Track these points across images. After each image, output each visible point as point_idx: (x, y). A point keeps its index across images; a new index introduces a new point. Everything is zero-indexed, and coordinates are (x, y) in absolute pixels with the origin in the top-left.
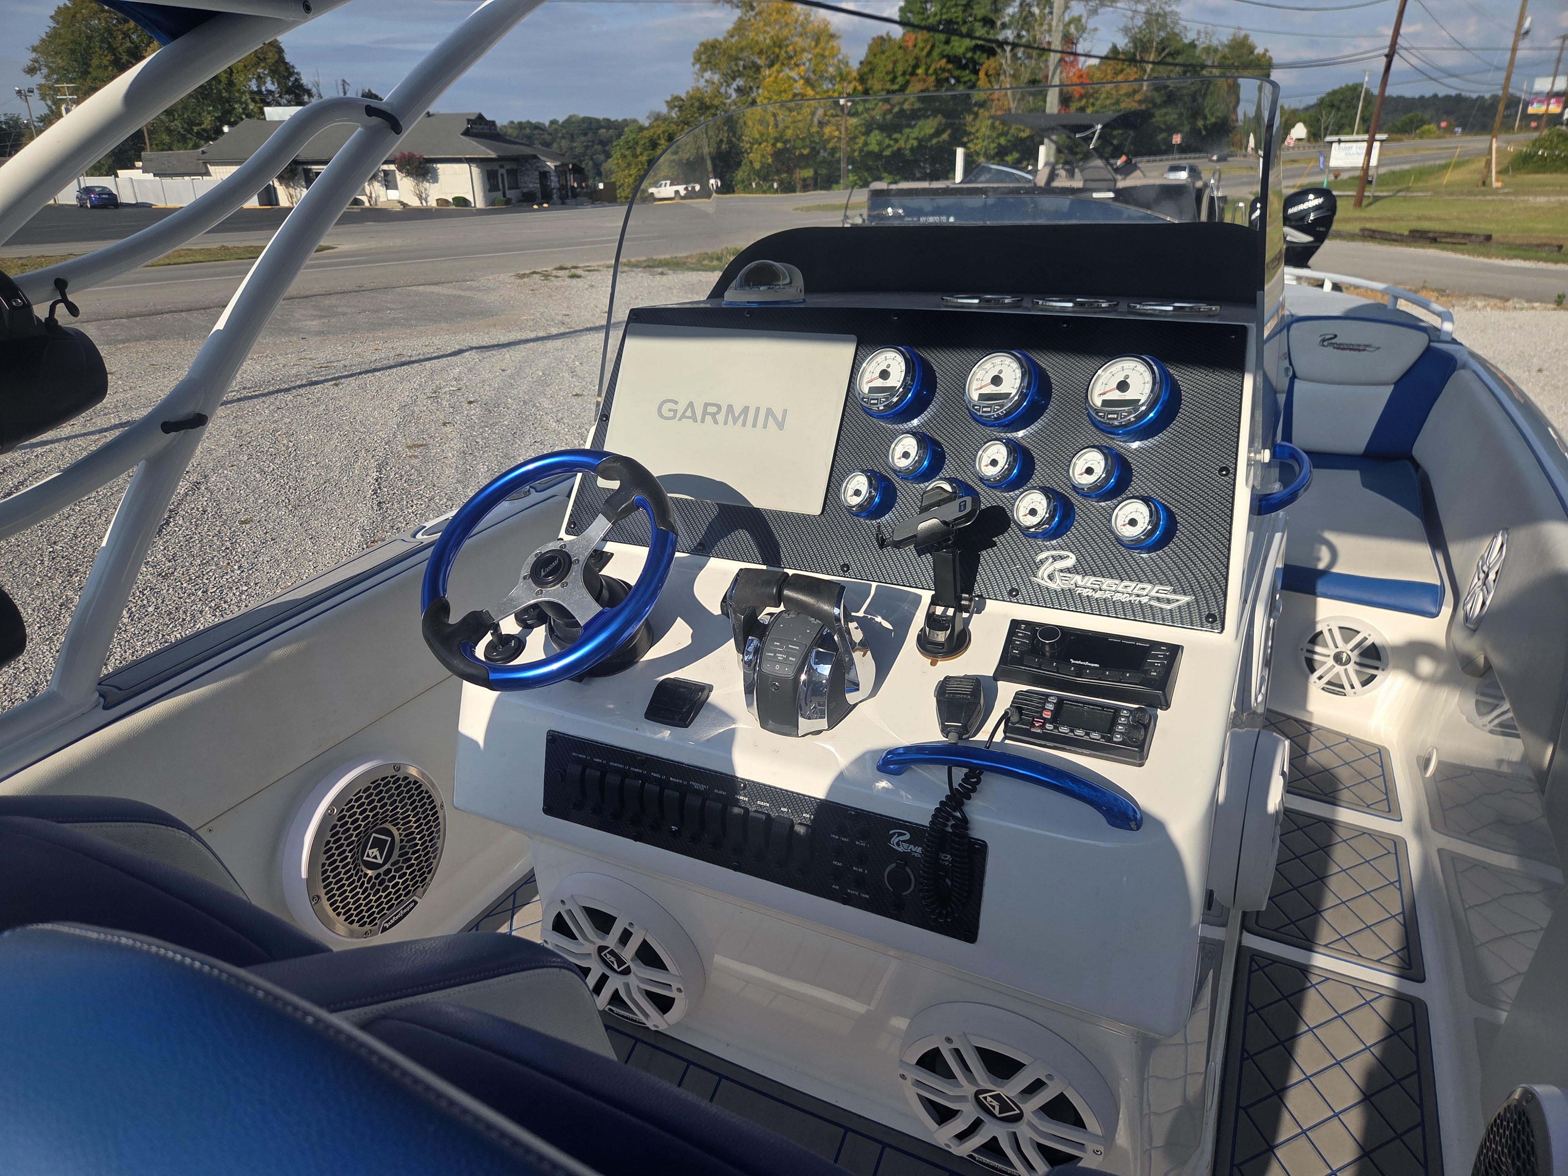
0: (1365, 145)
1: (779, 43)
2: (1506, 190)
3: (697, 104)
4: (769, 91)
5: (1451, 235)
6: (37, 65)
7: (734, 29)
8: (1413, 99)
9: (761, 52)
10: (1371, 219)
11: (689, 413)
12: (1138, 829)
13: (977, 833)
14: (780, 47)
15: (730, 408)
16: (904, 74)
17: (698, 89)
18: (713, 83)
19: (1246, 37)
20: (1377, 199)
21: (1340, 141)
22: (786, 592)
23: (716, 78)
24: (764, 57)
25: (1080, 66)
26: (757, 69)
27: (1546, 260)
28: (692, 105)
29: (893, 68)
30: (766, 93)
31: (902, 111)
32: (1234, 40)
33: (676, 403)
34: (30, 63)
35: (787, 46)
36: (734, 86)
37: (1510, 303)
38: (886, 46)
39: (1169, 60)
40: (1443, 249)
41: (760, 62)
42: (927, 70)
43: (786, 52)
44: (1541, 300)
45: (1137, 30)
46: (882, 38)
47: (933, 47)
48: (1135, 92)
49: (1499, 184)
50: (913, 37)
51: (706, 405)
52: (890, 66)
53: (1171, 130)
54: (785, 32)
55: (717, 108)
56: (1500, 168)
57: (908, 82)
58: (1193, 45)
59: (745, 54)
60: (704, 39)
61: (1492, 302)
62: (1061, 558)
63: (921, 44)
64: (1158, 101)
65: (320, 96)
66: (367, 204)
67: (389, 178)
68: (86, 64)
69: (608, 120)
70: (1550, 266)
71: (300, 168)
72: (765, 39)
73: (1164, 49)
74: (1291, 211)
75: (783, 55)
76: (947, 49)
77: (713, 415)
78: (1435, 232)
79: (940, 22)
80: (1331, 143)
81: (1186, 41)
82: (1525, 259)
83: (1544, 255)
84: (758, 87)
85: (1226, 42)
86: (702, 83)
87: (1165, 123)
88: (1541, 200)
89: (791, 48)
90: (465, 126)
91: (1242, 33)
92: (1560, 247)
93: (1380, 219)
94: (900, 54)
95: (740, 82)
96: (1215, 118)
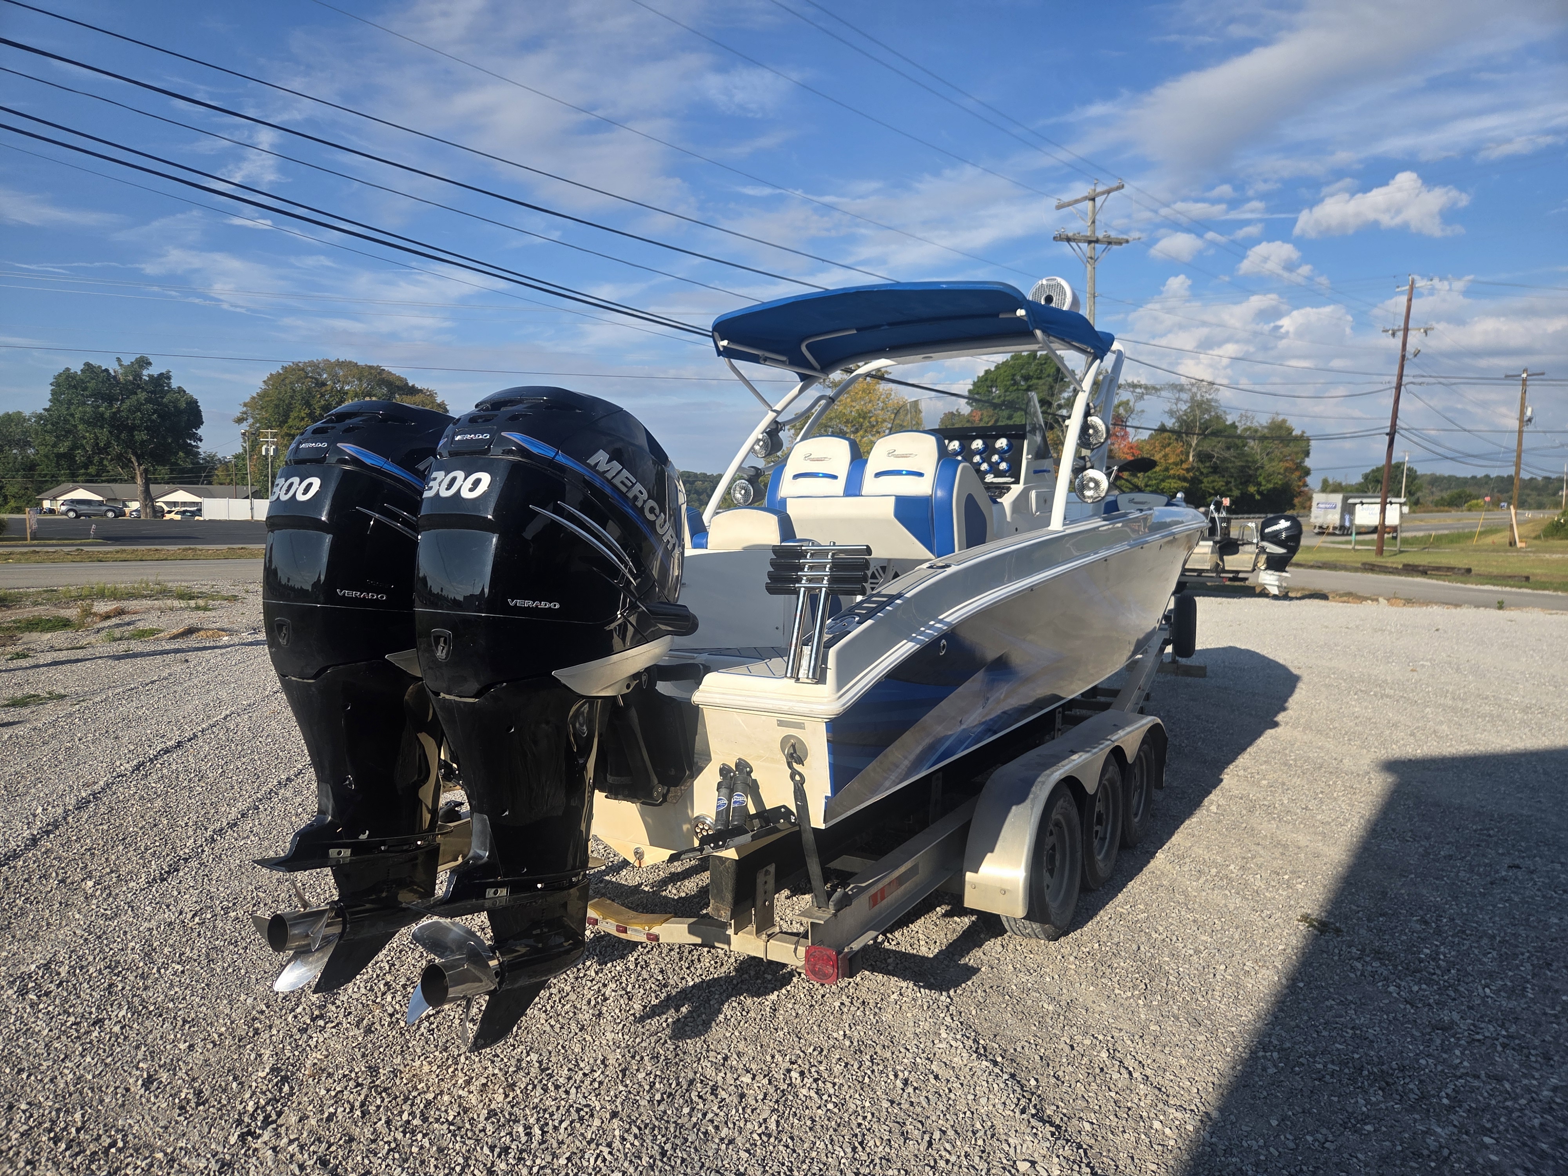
0: (1378, 507)
1: (863, 415)
2: (1529, 549)
5: (1438, 569)
6: (245, 416)
9: (847, 422)
14: (864, 418)
19: (1284, 421)
20: (1402, 552)
21: (1362, 503)
25: (1130, 440)
27: (1513, 586)
32: (1273, 422)
34: (239, 415)
35: (870, 417)
37: (1461, 607)
39: (1213, 436)
40: (1429, 578)
44: (1486, 606)
45: (1181, 413)
48: (1182, 462)
49: (1523, 545)
50: (979, 413)
58: (1234, 426)
59: (834, 423)
61: (1447, 606)
64: (1205, 471)
68: (287, 416)
70: (1513, 589)
73: (1207, 428)
74: (1267, 531)
75: (866, 424)
78: (1424, 566)
79: (1003, 402)
80: (1356, 504)
81: (1228, 423)
82: (1494, 585)
83: (1510, 583)
85: (1265, 424)
87: (1213, 488)
88: (1553, 556)
89: (873, 419)
91: (1280, 418)
92: (1528, 579)
96: (1271, 486)
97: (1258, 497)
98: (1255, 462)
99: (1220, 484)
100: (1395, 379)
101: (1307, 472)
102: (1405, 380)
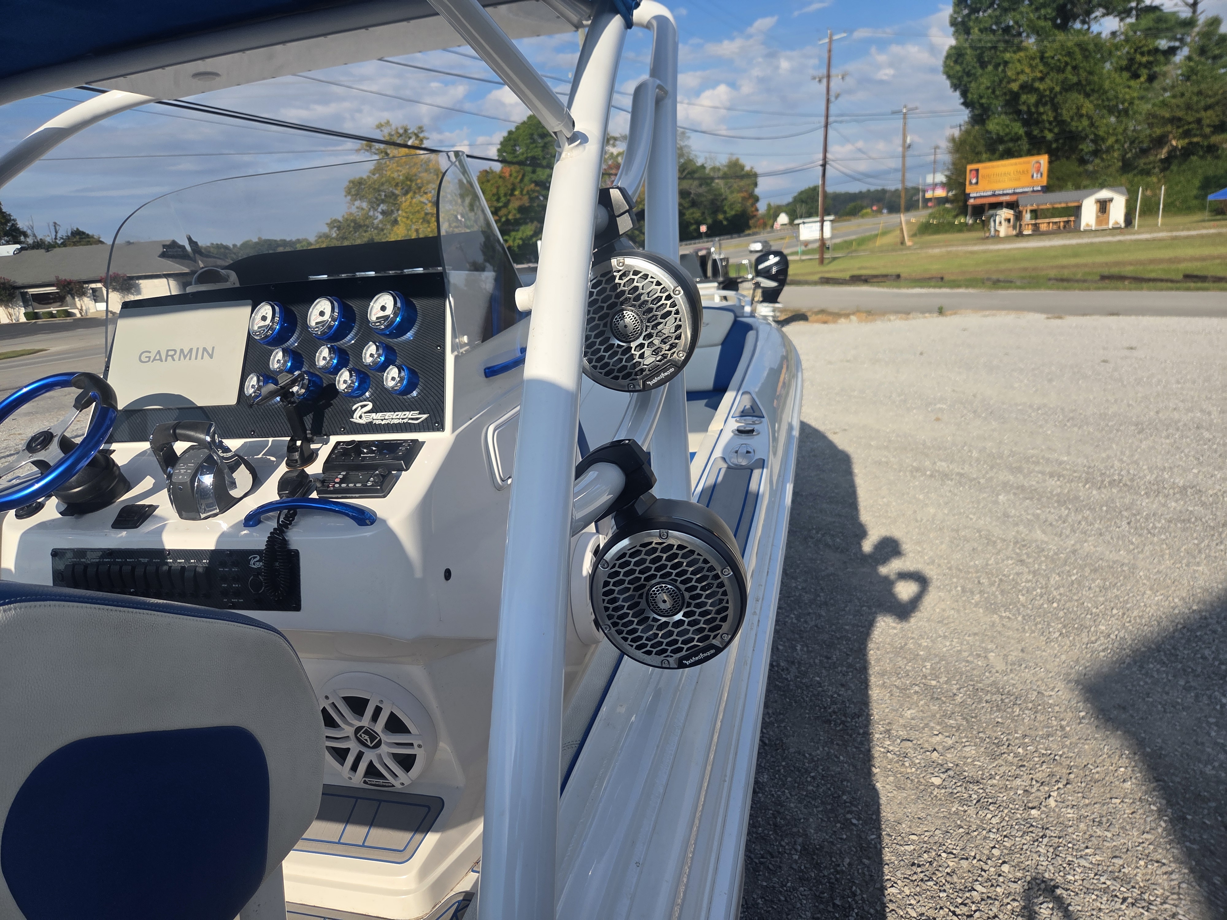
0: (819, 224)
1: (409, 178)
2: (915, 247)
3: (352, 224)
4: (406, 212)
5: (877, 277)
7: (375, 169)
8: (855, 194)
9: (397, 185)
10: (829, 272)
11: (158, 357)
12: (372, 524)
13: (293, 546)
14: (411, 181)
15: (182, 351)
16: (505, 195)
17: (351, 214)
18: (363, 209)
19: (737, 160)
20: (834, 259)
21: (804, 223)
22: (178, 431)
23: (365, 205)
24: (399, 188)
26: (396, 196)
27: (934, 287)
28: (349, 225)
29: (498, 191)
30: (404, 214)
31: (508, 220)
32: (730, 162)
33: (150, 352)
35: (416, 180)
36: (380, 210)
37: (911, 316)
38: (490, 177)
39: (689, 176)
40: (871, 286)
41: (397, 192)
42: (521, 192)
43: (416, 184)
44: (930, 311)
46: (486, 171)
47: (524, 176)
49: (910, 244)
50: (509, 169)
51: (168, 351)
52: (495, 191)
53: (699, 224)
54: (414, 170)
55: (368, 227)
56: (911, 233)
57: (509, 201)
58: (703, 167)
59: (385, 187)
60: (352, 178)
61: (900, 316)
62: (365, 406)
63: (514, 174)
64: (686, 205)
65: (34, 236)
66: (79, 316)
67: (97, 294)
69: (285, 240)
70: (937, 291)
71: (17, 292)
72: (399, 175)
73: (684, 170)
74: (761, 267)
75: (414, 186)
76: (535, 177)
77: (172, 356)
78: (865, 275)
79: (527, 159)
80: (799, 224)
81: (699, 164)
82: (921, 287)
83: (933, 284)
84: (398, 210)
85: (725, 164)
86: (354, 210)
87: (694, 219)
88: (936, 251)
89: (419, 181)
90: (161, 250)
91: (735, 158)
92: (942, 279)
93: (835, 271)
94: (500, 182)
95: (383, 207)
96: (733, 213)
97: (725, 223)
98: (721, 195)
99: (698, 215)
100: (823, 120)
101: (757, 199)
102: (831, 119)
